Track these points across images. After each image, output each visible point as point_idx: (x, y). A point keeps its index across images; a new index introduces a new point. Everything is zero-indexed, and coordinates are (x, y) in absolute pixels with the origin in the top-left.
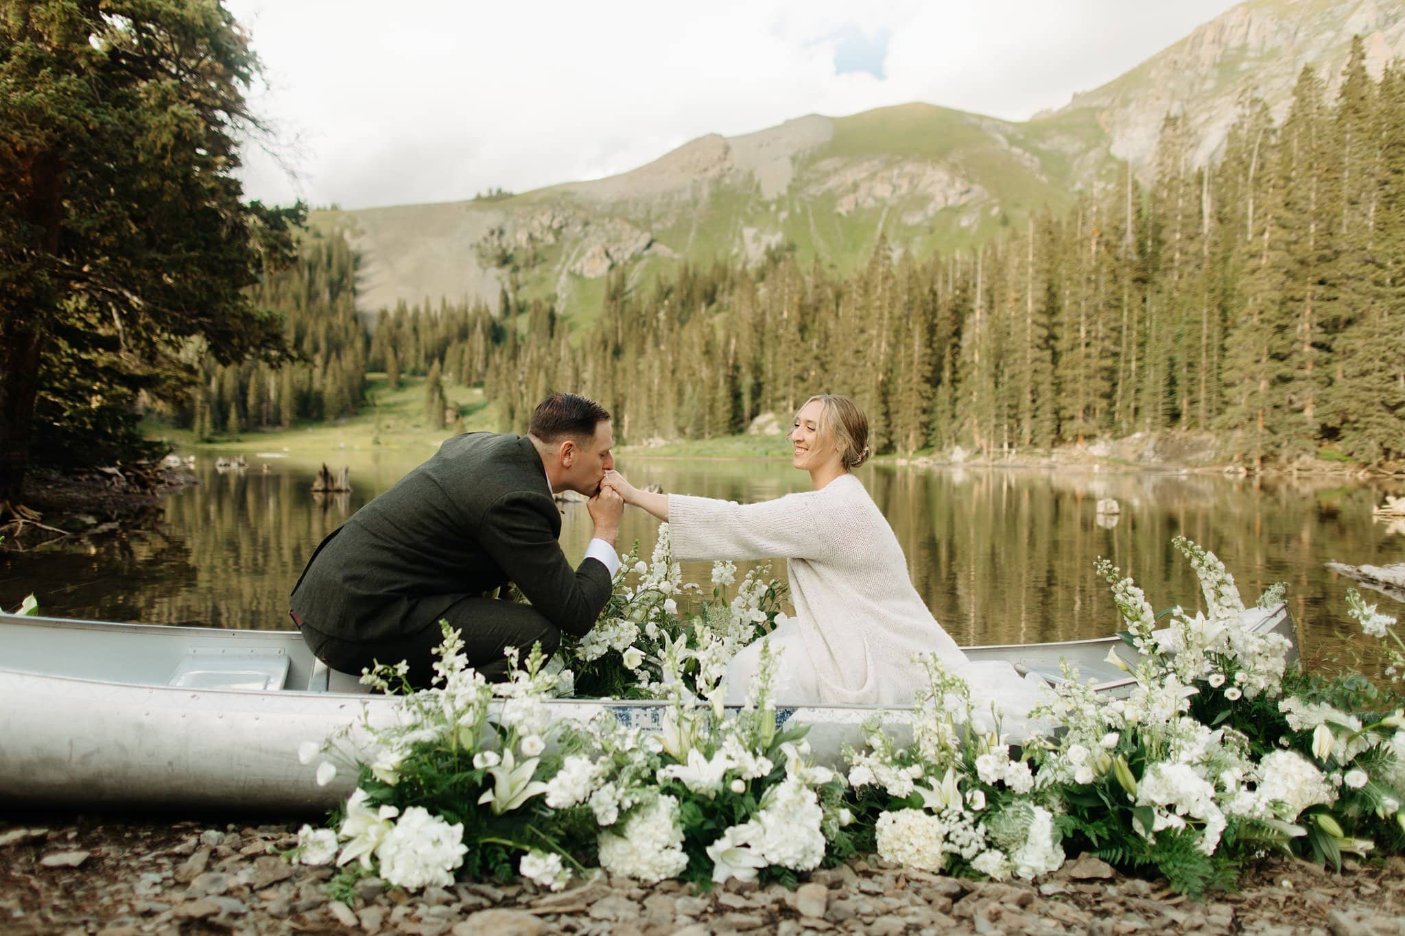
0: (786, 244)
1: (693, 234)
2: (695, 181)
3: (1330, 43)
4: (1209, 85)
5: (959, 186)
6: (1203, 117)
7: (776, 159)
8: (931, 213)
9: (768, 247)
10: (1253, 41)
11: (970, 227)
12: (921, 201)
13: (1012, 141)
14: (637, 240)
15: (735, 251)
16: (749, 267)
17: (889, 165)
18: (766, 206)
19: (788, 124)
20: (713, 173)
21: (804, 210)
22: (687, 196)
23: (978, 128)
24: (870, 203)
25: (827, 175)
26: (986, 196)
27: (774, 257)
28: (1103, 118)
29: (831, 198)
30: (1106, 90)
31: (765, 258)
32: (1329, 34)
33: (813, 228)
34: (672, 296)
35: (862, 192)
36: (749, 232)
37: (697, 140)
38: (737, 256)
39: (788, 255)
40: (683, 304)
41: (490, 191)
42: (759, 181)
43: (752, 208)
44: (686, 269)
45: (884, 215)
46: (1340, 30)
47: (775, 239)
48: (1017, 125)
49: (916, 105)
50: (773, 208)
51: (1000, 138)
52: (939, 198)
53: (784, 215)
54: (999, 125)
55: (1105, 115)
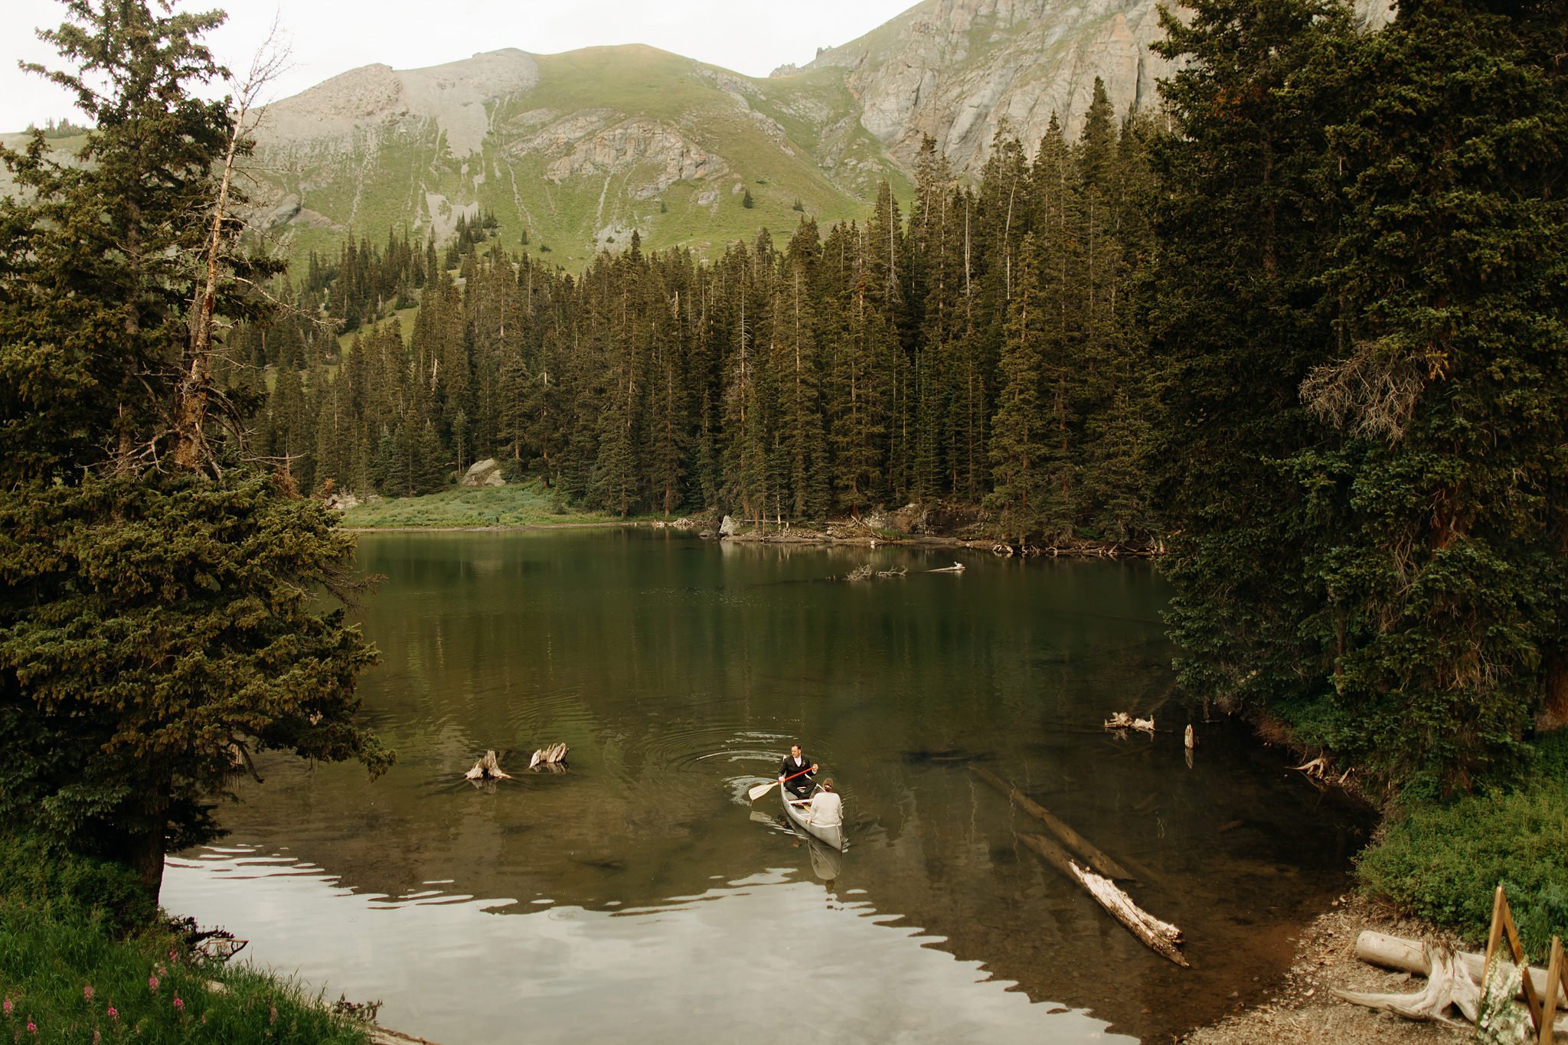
0: (483, 219)
1: (358, 198)
2: (357, 127)
3: (1076, 21)
4: (961, 55)
5: (695, 155)
6: (956, 91)
7: (465, 105)
8: (662, 186)
9: (462, 221)
10: (1003, 11)
11: (709, 207)
12: (652, 171)
13: (754, 104)
14: (279, 204)
15: (418, 223)
16: (436, 246)
17: (610, 122)
18: (455, 166)
19: (478, 58)
20: (378, 119)
21: (506, 174)
22: (347, 147)
23: (712, 82)
24: (589, 169)
25: (533, 129)
26: (727, 170)
27: (469, 235)
28: (852, 81)
29: (539, 160)
30: (853, 47)
31: (458, 235)
32: (1074, 11)
33: (517, 196)
34: (333, 283)
35: (578, 156)
36: (434, 200)
37: (357, 72)
38: (419, 230)
39: (487, 232)
40: (352, 297)
41: (51, 123)
42: (444, 134)
43: (437, 169)
44: (352, 250)
45: (606, 187)
46: (1085, 7)
47: (471, 211)
48: (757, 82)
49: (638, 48)
50: (465, 169)
51: (739, 98)
52: (672, 170)
53: (479, 179)
54: (736, 82)
55: (853, 77)
